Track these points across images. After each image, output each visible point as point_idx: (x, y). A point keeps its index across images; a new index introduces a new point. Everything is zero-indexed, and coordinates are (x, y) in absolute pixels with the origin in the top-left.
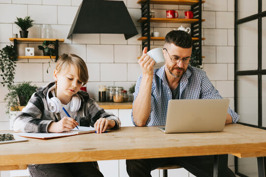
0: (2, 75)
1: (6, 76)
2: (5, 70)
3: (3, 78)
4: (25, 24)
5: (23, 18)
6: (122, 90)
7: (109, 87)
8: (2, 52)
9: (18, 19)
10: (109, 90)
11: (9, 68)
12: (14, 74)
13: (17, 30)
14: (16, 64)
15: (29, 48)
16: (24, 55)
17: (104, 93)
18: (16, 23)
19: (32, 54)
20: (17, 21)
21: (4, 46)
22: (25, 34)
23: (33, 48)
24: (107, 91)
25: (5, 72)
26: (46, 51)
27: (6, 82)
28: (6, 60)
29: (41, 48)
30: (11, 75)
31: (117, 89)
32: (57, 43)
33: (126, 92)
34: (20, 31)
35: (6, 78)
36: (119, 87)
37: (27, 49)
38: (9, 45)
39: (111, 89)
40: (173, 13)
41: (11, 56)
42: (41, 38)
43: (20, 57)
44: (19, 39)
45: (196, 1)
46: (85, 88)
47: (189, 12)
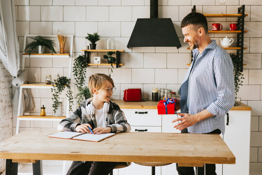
0: (75, 79)
1: (79, 79)
2: (78, 75)
3: (77, 81)
4: (94, 39)
5: (92, 33)
6: (171, 92)
7: (161, 89)
8: (76, 60)
9: (88, 34)
10: (160, 91)
11: (80, 73)
12: (85, 78)
13: (89, 43)
14: (86, 70)
15: (96, 57)
16: (93, 63)
17: (157, 94)
18: (86, 38)
19: (98, 62)
20: (88, 36)
21: (78, 56)
22: (94, 46)
23: (100, 57)
24: (159, 92)
25: (78, 76)
26: (109, 59)
27: (79, 84)
28: (78, 67)
29: (105, 57)
30: (82, 78)
31: (166, 91)
32: (119, 54)
33: (175, 93)
35: (79, 81)
36: (167, 90)
37: (95, 58)
38: (81, 55)
39: (162, 90)
40: (218, 26)
41: (82, 64)
42: (106, 49)
43: (89, 64)
44: (90, 50)
45: (239, 15)
46: (140, 89)
47: (233, 24)
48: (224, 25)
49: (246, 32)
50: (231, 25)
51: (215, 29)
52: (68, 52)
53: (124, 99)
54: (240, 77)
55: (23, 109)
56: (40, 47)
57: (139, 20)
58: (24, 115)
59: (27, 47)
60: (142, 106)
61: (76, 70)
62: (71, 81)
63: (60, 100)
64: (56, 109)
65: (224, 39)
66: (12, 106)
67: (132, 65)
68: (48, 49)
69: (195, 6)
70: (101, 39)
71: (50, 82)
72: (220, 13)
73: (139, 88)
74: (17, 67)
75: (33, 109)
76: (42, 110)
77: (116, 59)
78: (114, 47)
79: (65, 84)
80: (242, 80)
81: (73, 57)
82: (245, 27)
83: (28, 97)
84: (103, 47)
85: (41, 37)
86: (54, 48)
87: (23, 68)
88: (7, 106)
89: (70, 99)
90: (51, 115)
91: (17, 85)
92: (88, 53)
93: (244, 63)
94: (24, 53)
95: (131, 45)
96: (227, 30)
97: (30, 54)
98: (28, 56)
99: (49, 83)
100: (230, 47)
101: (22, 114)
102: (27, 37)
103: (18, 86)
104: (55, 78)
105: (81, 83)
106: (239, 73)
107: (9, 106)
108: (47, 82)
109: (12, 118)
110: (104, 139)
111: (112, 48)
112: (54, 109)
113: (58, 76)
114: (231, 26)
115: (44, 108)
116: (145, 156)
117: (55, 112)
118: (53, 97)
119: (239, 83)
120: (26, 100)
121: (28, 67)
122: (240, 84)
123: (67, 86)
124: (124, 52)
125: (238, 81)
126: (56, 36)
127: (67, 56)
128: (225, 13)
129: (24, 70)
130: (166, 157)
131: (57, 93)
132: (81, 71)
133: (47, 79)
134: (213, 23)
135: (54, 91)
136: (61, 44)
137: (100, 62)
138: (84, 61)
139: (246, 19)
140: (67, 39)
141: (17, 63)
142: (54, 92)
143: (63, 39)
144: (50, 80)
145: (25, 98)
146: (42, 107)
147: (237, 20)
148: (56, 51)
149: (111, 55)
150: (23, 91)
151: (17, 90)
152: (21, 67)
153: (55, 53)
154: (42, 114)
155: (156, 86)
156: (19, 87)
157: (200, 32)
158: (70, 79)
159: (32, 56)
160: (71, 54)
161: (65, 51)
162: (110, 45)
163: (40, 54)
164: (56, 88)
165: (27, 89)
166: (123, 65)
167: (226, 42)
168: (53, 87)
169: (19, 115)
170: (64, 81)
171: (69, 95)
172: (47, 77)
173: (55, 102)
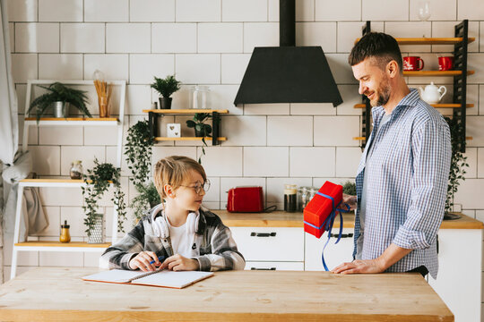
0: (130, 168)
1: (137, 168)
2: (135, 159)
3: (133, 172)
4: (167, 88)
5: (164, 77)
7: (302, 188)
8: (132, 131)
9: (156, 79)
10: (301, 192)
11: (140, 157)
12: (149, 166)
13: (157, 95)
14: (151, 151)
15: (172, 125)
16: (166, 136)
17: (293, 197)
18: (153, 86)
19: (176, 134)
20: (155, 82)
21: (135, 123)
22: (167, 103)
23: (179, 125)
24: (298, 194)
25: (136, 162)
26: (198, 129)
27: (137, 177)
28: (135, 145)
29: (191, 124)
30: (144, 167)
31: (312, 192)
32: (217, 117)
34: (160, 99)
35: (138, 172)
36: (315, 190)
37: (169, 125)
38: (142, 120)
39: (304, 190)
40: (416, 62)
41: (144, 137)
42: (192, 109)
43: (158, 139)
44: (159, 111)
45: (458, 39)
46: (260, 189)
47: (445, 58)
48: (428, 60)
49: (472, 73)
50: (440, 59)
51: (410, 67)
52: (116, 115)
53: (228, 207)
54: (459, 163)
55: (24, 230)
56: (59, 105)
57: (257, 50)
58: (26, 241)
59: (32, 106)
60: (265, 222)
61: (132, 150)
62: (122, 173)
63: (99, 211)
64: (91, 228)
65: (428, 88)
67: (243, 139)
68: (74, 108)
69: (368, 23)
70: (182, 88)
71: (80, 174)
72: (419, 37)
73: (258, 185)
74: (14, 144)
75: (45, 228)
76: (64, 230)
77: (211, 127)
78: (208, 103)
80: (465, 168)
81: (124, 124)
82: (468, 63)
83: (35, 205)
84: (185, 104)
85: (61, 85)
86: (87, 106)
87: (25, 147)
89: (120, 208)
90: (81, 240)
91: (12, 180)
92: (155, 117)
93: (467, 135)
94: (27, 116)
95: (241, 100)
96: (434, 69)
97: (38, 119)
98: (34, 123)
99: (77, 176)
100: (439, 102)
101: (22, 240)
102: (32, 85)
103: (15, 183)
104: (88, 166)
105: (142, 177)
106: (458, 155)
108: (72, 175)
109: (2, 247)
110: (193, 284)
111: (204, 107)
112: (88, 228)
113: (96, 162)
114: (441, 62)
115: (67, 227)
116: (278, 315)
117: (89, 234)
118: (86, 205)
119: (458, 175)
120: (31, 210)
121: (34, 145)
122: (460, 177)
123: (114, 182)
124: (227, 114)
125: (455, 170)
126: (92, 82)
127: (113, 122)
128: (428, 36)
129: (27, 152)
130: (318, 315)
131: (94, 196)
132: (141, 153)
133: (73, 169)
134: (406, 55)
135: (87, 192)
136: (102, 98)
137: (179, 134)
138: (147, 132)
139: (470, 47)
140: (114, 89)
141: (13, 136)
142: (86, 195)
143: (105, 88)
144: (79, 171)
145: (28, 206)
146: (63, 224)
147: (453, 50)
148: (91, 112)
149: (202, 119)
150: (24, 194)
151: (12, 191)
152: (20, 145)
153: (90, 116)
154: (63, 238)
155: (292, 182)
156: (17, 185)
157: (391, 71)
158: (119, 169)
159: (43, 123)
160: (121, 118)
161: (109, 112)
162: (199, 99)
163: (60, 119)
164: (92, 187)
165: (32, 189)
166: (227, 139)
167: (432, 92)
168: (84, 185)
169: (16, 241)
170: (108, 172)
171: (117, 200)
172: (73, 165)
173: (90, 213)
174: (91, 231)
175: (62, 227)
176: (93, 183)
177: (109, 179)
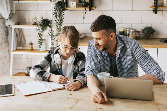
0: (56, 20)
1: (58, 20)
2: (58, 17)
3: (57, 22)
7: (127, 28)
8: (56, 5)
10: (126, 30)
12: (63, 20)
14: (64, 13)
15: (73, 2)
16: (70, 7)
19: (74, 6)
21: (57, 2)
23: (76, 2)
24: (125, 31)
26: (83, 4)
27: (59, 24)
28: (57, 11)
29: (80, 2)
30: (61, 20)
31: (131, 31)
33: (139, 32)
35: (59, 22)
36: (133, 30)
37: (71, 2)
38: (60, 1)
39: (128, 29)
41: (61, 8)
43: (67, 8)
55: (16, 45)
58: (17, 49)
61: (56, 13)
62: (52, 22)
63: (43, 38)
66: (8, 42)
67: (103, 8)
71: (36, 23)
74: (8, 11)
75: (25, 43)
76: (30, 45)
77: (89, 3)
79: (48, 25)
81: (53, 2)
83: (20, 35)
87: (14, 12)
88: (3, 42)
89: (52, 37)
91: (9, 26)
98: (17, 2)
101: (15, 49)
103: (11, 27)
104: (39, 20)
105: (61, 24)
107: (6, 42)
108: (33, 23)
109: (9, 51)
112: (39, 45)
113: (42, 18)
115: (32, 44)
118: (39, 36)
120: (18, 37)
121: (18, 11)
129: (15, 14)
131: (41, 32)
132: (60, 14)
133: (33, 21)
135: (38, 31)
137: (76, 6)
138: (62, 5)
141: (8, 8)
145: (17, 35)
146: (30, 43)
150: (15, 30)
151: (10, 29)
152: (11, 11)
154: (30, 49)
155: (123, 25)
158: (51, 21)
159: (20, 2)
164: (40, 28)
166: (95, 8)
168: (37, 28)
169: (12, 50)
170: (47, 22)
171: (51, 34)
172: (33, 19)
173: (40, 39)
174: (41, 46)
175: (30, 44)
176: (41, 27)
177: (47, 25)
